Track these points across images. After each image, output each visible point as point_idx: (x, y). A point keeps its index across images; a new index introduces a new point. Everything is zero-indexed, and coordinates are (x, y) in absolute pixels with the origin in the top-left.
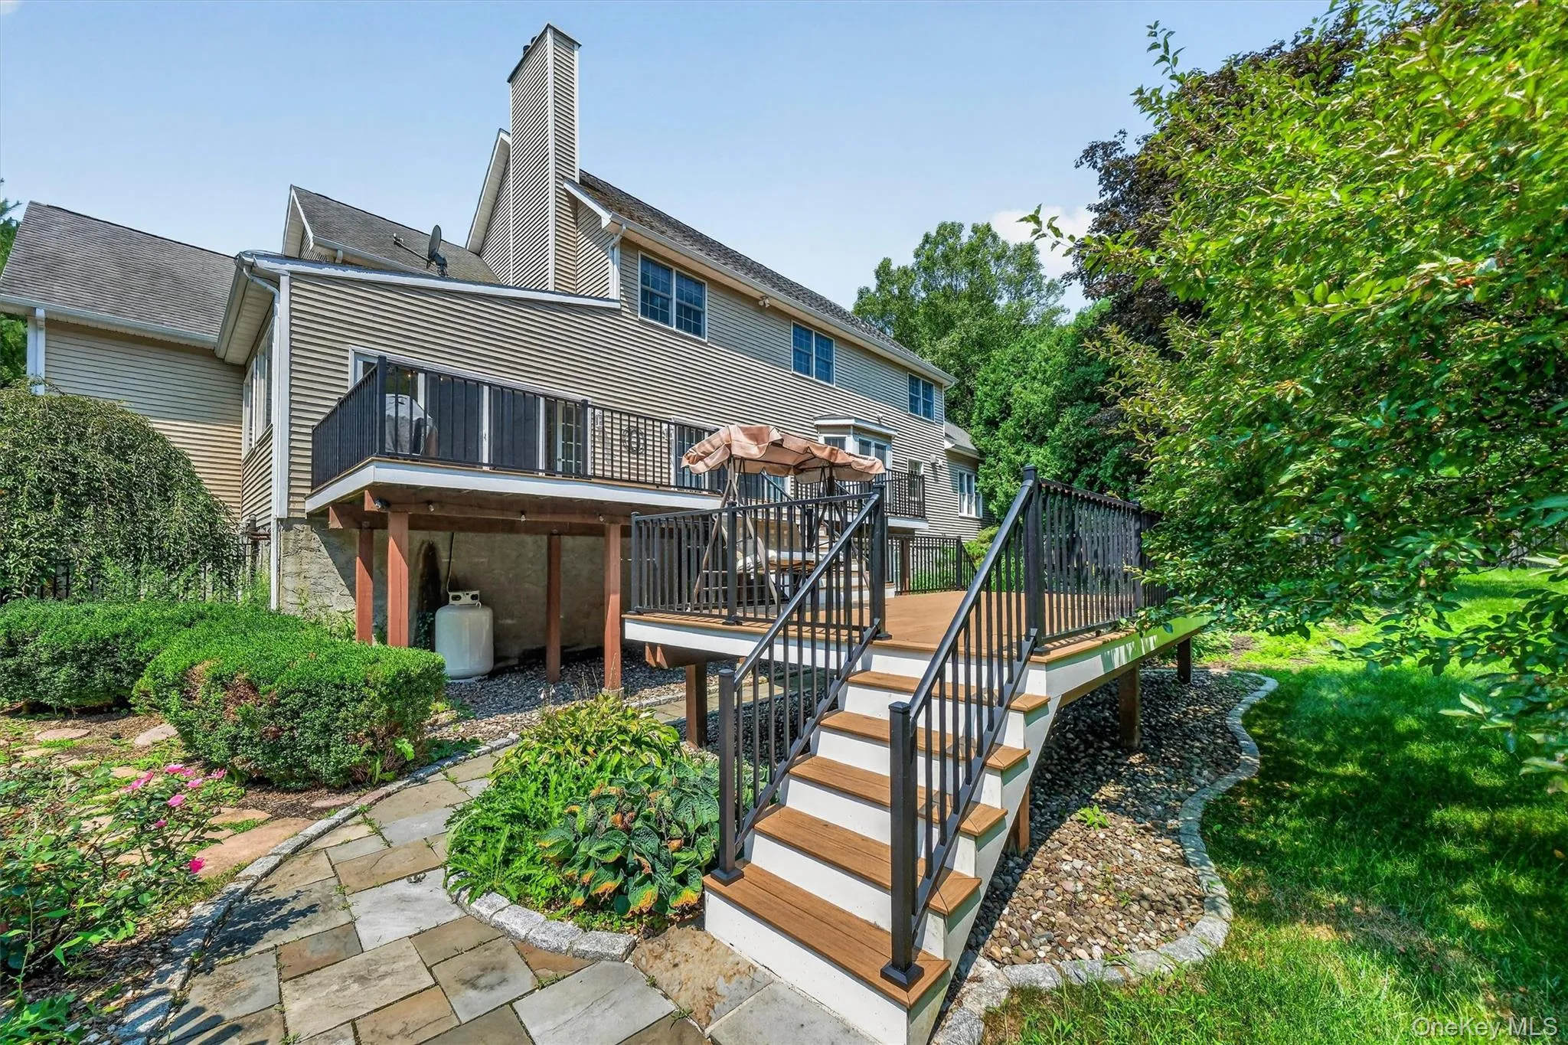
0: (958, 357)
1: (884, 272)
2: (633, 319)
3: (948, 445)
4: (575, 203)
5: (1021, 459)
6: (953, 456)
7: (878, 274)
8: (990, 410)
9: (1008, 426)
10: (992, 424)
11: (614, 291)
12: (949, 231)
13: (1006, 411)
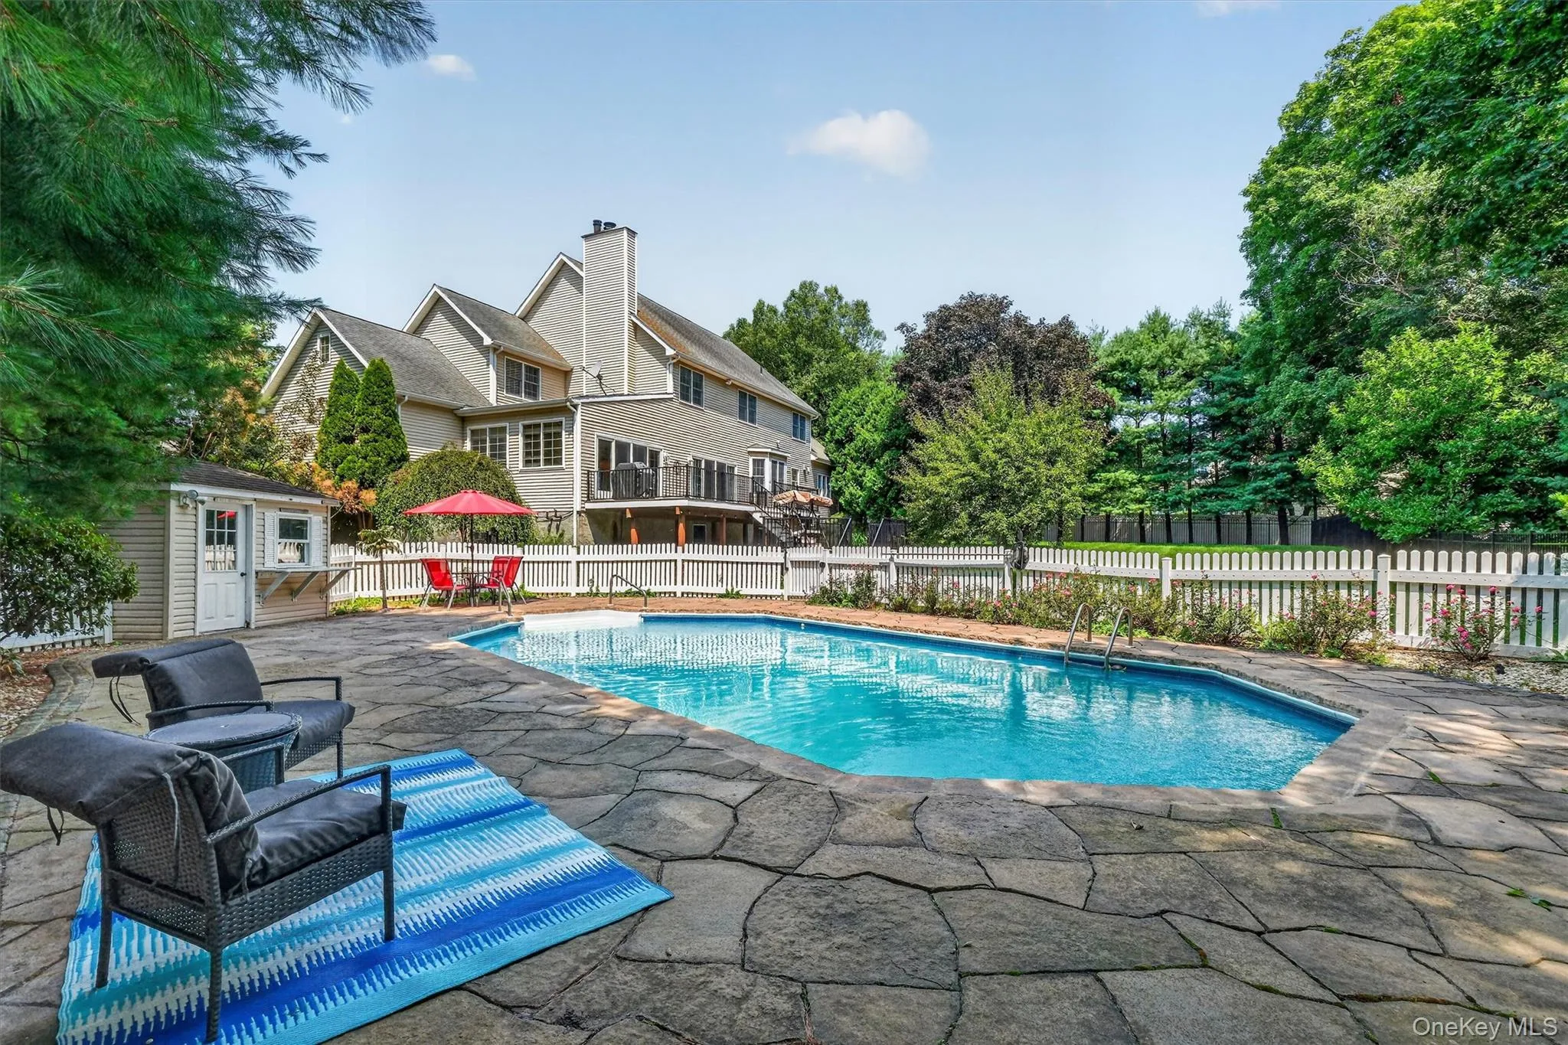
0: (815, 389)
1: (760, 310)
2: (678, 402)
3: (813, 458)
4: (635, 326)
5: (860, 472)
6: (816, 464)
7: (755, 312)
8: (839, 435)
9: (850, 448)
10: (840, 444)
11: (670, 389)
12: (808, 287)
13: (851, 438)
